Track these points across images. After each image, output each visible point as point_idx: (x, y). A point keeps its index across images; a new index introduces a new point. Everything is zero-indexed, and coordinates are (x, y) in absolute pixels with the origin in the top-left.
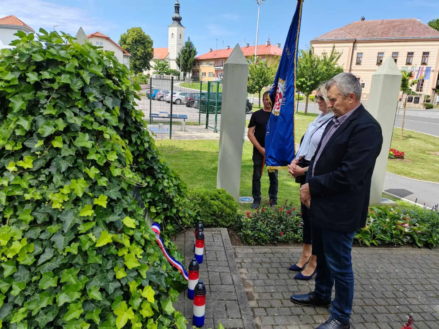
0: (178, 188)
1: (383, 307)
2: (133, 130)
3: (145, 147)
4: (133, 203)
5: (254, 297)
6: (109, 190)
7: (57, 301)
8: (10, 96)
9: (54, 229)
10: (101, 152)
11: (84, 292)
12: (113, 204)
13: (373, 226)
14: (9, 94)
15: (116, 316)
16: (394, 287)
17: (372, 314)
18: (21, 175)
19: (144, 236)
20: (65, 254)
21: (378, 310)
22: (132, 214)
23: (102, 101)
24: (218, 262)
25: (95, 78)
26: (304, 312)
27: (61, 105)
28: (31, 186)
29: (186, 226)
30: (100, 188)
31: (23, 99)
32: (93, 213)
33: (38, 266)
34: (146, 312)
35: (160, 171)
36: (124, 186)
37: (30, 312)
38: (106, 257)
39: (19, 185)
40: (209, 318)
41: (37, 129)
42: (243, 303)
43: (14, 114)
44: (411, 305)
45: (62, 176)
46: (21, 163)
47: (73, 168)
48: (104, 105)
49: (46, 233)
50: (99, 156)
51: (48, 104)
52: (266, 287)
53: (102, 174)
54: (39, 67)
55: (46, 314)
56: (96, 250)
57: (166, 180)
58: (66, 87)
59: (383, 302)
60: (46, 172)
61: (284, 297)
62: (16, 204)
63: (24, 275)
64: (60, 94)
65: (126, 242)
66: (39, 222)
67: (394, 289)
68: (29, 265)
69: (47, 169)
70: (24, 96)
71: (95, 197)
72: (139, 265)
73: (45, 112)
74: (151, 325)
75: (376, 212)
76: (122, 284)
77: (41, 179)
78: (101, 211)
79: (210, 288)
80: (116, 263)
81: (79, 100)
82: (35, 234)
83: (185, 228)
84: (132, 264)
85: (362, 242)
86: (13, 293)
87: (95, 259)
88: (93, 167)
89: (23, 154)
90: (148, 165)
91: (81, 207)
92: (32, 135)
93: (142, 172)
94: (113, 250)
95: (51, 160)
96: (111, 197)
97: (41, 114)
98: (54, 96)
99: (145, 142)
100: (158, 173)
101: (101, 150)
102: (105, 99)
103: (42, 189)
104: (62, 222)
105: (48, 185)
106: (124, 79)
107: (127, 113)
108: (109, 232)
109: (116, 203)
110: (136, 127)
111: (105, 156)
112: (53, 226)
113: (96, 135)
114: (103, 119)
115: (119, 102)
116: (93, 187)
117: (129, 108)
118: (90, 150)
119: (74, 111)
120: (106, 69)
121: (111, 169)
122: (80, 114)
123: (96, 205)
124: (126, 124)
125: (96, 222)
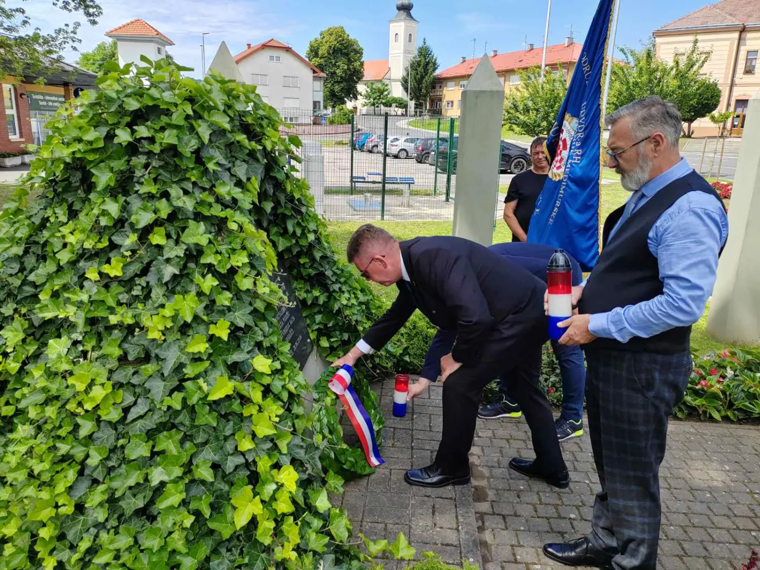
0: (368, 308)
1: (724, 532)
2: (288, 213)
3: (310, 240)
4: (272, 334)
5: (486, 495)
6: (234, 312)
7: (149, 477)
8: (91, 165)
9: (150, 370)
10: (224, 251)
11: (188, 467)
12: (240, 334)
13: (728, 386)
14: (92, 162)
15: (235, 508)
16: (754, 498)
17: (702, 542)
18: (107, 286)
19: (287, 386)
20: (165, 409)
21: (714, 536)
22: (271, 352)
23: (229, 170)
24: (431, 433)
25: (217, 132)
26: (573, 528)
27: (165, 177)
28: (120, 304)
29: (378, 371)
30: (221, 308)
31: (112, 170)
32: (207, 348)
33: (127, 424)
34: (284, 506)
35: (337, 280)
36: (260, 305)
37: (112, 491)
38: (226, 417)
39: (103, 301)
40: (403, 524)
41: (130, 216)
42: (464, 505)
43: (99, 193)
45: (165, 288)
46: (106, 269)
47: (181, 276)
48: (232, 175)
49: (141, 375)
50: (219, 257)
51: (146, 177)
52: (511, 481)
54: (139, 117)
55: (135, 496)
56: (209, 405)
57: (346, 295)
58: (172, 150)
59: (727, 523)
60: (142, 281)
61: (540, 500)
62: (101, 329)
63: (107, 436)
64: (163, 160)
65: (256, 395)
66: (130, 358)
67: (753, 502)
68: (114, 421)
69: (144, 278)
70: (112, 165)
71: (212, 323)
72: (274, 432)
73: (143, 190)
74: (290, 526)
75: (742, 360)
76: (246, 460)
77: (134, 293)
78: (221, 345)
80: (241, 427)
81: (193, 169)
82: (126, 375)
83: (377, 374)
84: (264, 430)
85: (705, 412)
86: (89, 461)
87: (207, 418)
88: (210, 275)
89: (111, 255)
90: (316, 269)
91: (191, 337)
92: (123, 226)
93: (306, 281)
94: (236, 406)
95: (149, 264)
96: (235, 323)
97: (137, 192)
98: (155, 163)
99: (309, 232)
100: (333, 283)
101: (223, 248)
102: (234, 166)
103: (136, 308)
104: (163, 360)
105: (145, 303)
106: (269, 131)
107: (279, 186)
108: (230, 378)
109: (244, 333)
110: (293, 208)
111: (229, 257)
112: (149, 365)
113: (218, 225)
114: (228, 198)
115: (260, 170)
116: (211, 306)
117: (280, 176)
118: (205, 249)
119: (184, 187)
120: (240, 115)
121: (238, 278)
122: (193, 192)
123: (213, 335)
124: (277, 204)
125: (212, 362)
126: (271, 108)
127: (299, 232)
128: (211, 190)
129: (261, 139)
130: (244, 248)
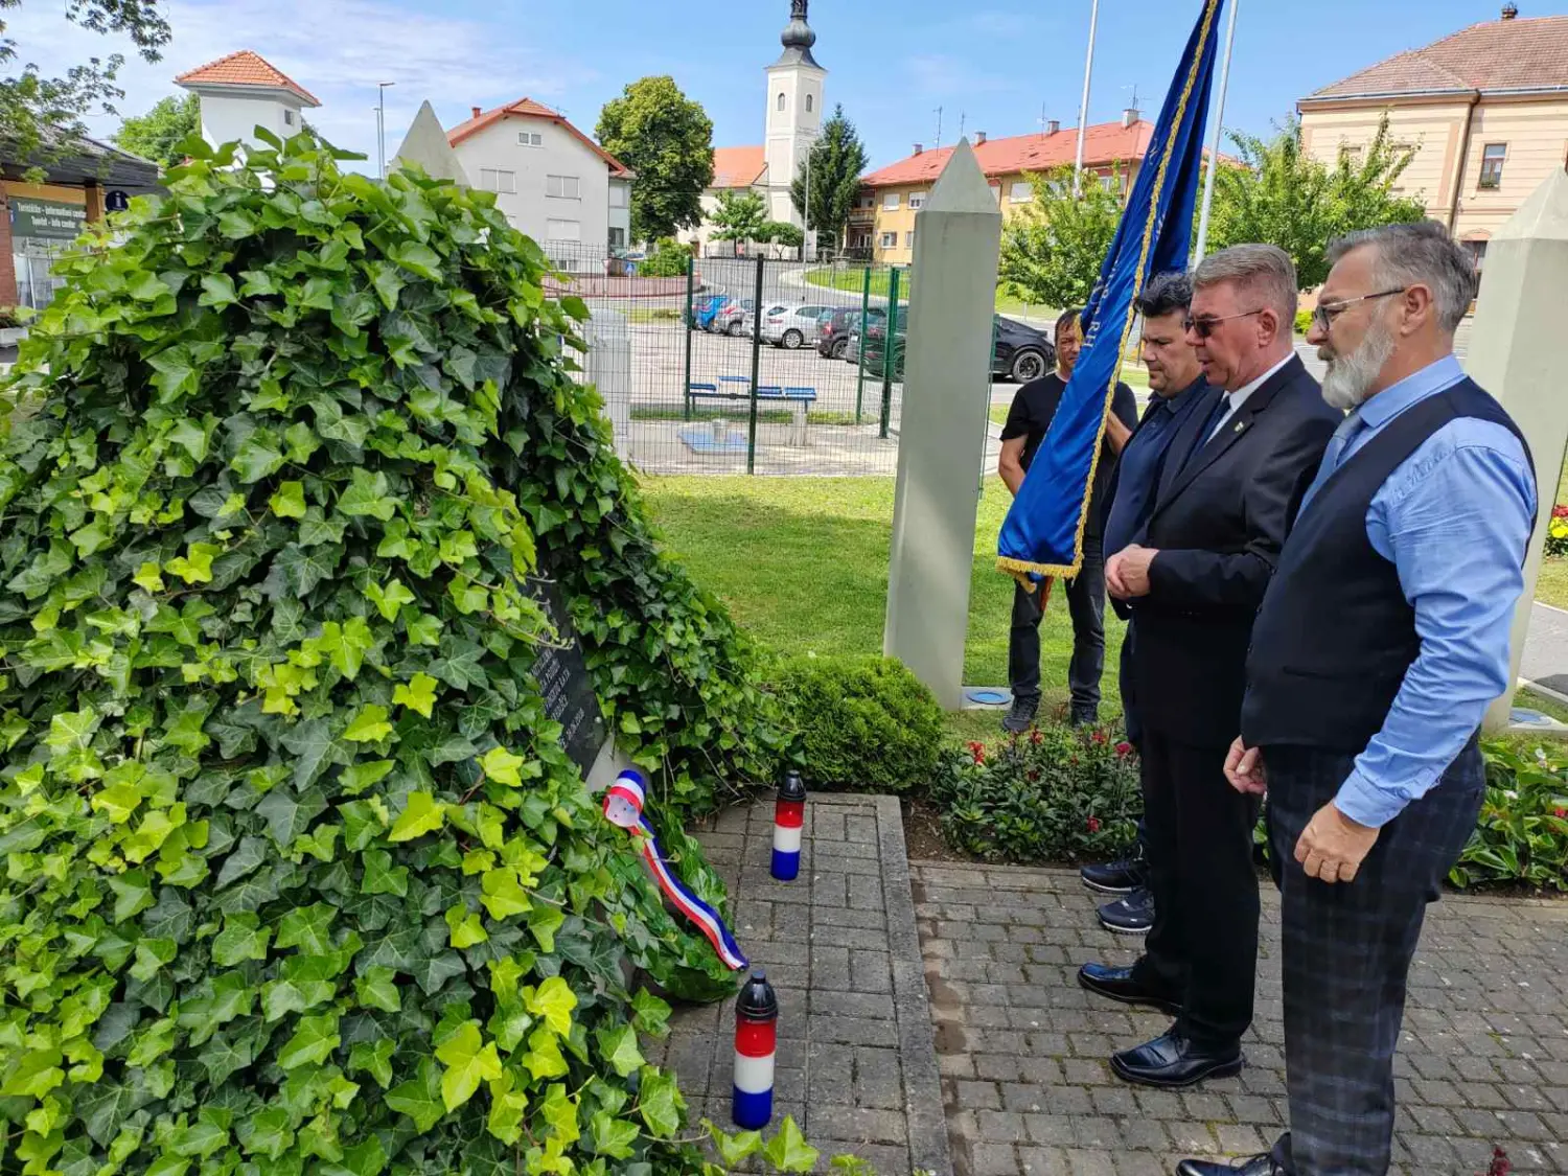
0: (722, 654)
1: (1442, 1113)
2: (559, 455)
3: (603, 513)
4: (526, 703)
5: (962, 1040)
6: (447, 659)
7: (263, 1004)
8: (150, 352)
9: (267, 778)
10: (426, 533)
11: (346, 983)
12: (458, 704)
14: (150, 344)
15: (443, 1067)
16: (1502, 1045)
18: (178, 604)
19: (555, 813)
20: (298, 859)
21: (1422, 1121)
22: (522, 741)
23: (438, 365)
24: (849, 913)
25: (417, 287)
26: (1138, 1106)
27: (306, 378)
28: (205, 640)
29: (740, 785)
30: (420, 650)
31: (192, 360)
32: (389, 733)
33: (219, 892)
34: (546, 1063)
35: (658, 595)
36: (498, 645)
37: (183, 1034)
38: (426, 876)
39: (171, 634)
40: (790, 1101)
41: (229, 458)
42: (916, 1060)
43: (165, 408)
44: (1557, 1110)
45: (301, 608)
46: (177, 566)
47: (337, 583)
48: (444, 375)
49: (248, 789)
50: (416, 545)
51: (265, 376)
52: (1013, 1011)
53: (428, 606)
54: (250, 253)
55: (231, 1043)
56: (393, 851)
57: (677, 626)
58: (320, 322)
59: (1447, 1095)
60: (254, 594)
61: (1072, 1049)
62: (164, 693)
63: (174, 917)
64: (301, 343)
65: (491, 831)
66: (226, 754)
67: (1500, 1051)
68: (190, 886)
69: (257, 586)
70: (193, 351)
71: (400, 680)
72: (528, 907)
73: (257, 403)
74: (559, 1104)
76: (469, 966)
77: (237, 617)
78: (418, 727)
79: (808, 998)
80: (458, 897)
82: (216, 791)
83: (739, 790)
84: (505, 903)
86: (135, 971)
87: (386, 879)
88: (397, 582)
89: (188, 538)
90: (616, 571)
91: (354, 711)
92: (214, 479)
93: (594, 596)
94: (448, 854)
95: (268, 559)
96: (449, 681)
97: (244, 407)
98: (284, 349)
99: (602, 495)
100: (651, 600)
101: (425, 526)
102: (449, 358)
103: (240, 649)
104: (294, 757)
105: (257, 639)
106: (522, 287)
107: (540, 398)
108: (436, 796)
109: (467, 702)
110: (569, 446)
111: (438, 546)
112: (266, 769)
113: (413, 478)
114: (435, 423)
115: (504, 365)
116: (397, 647)
117: (544, 379)
118: (387, 528)
119: (345, 398)
120: (462, 253)
121: (454, 588)
122: (363, 410)
123: (401, 707)
124: (537, 436)
125: (399, 762)
126: (526, 240)
127: (580, 496)
128: (401, 406)
129: (505, 303)
130: (467, 526)
